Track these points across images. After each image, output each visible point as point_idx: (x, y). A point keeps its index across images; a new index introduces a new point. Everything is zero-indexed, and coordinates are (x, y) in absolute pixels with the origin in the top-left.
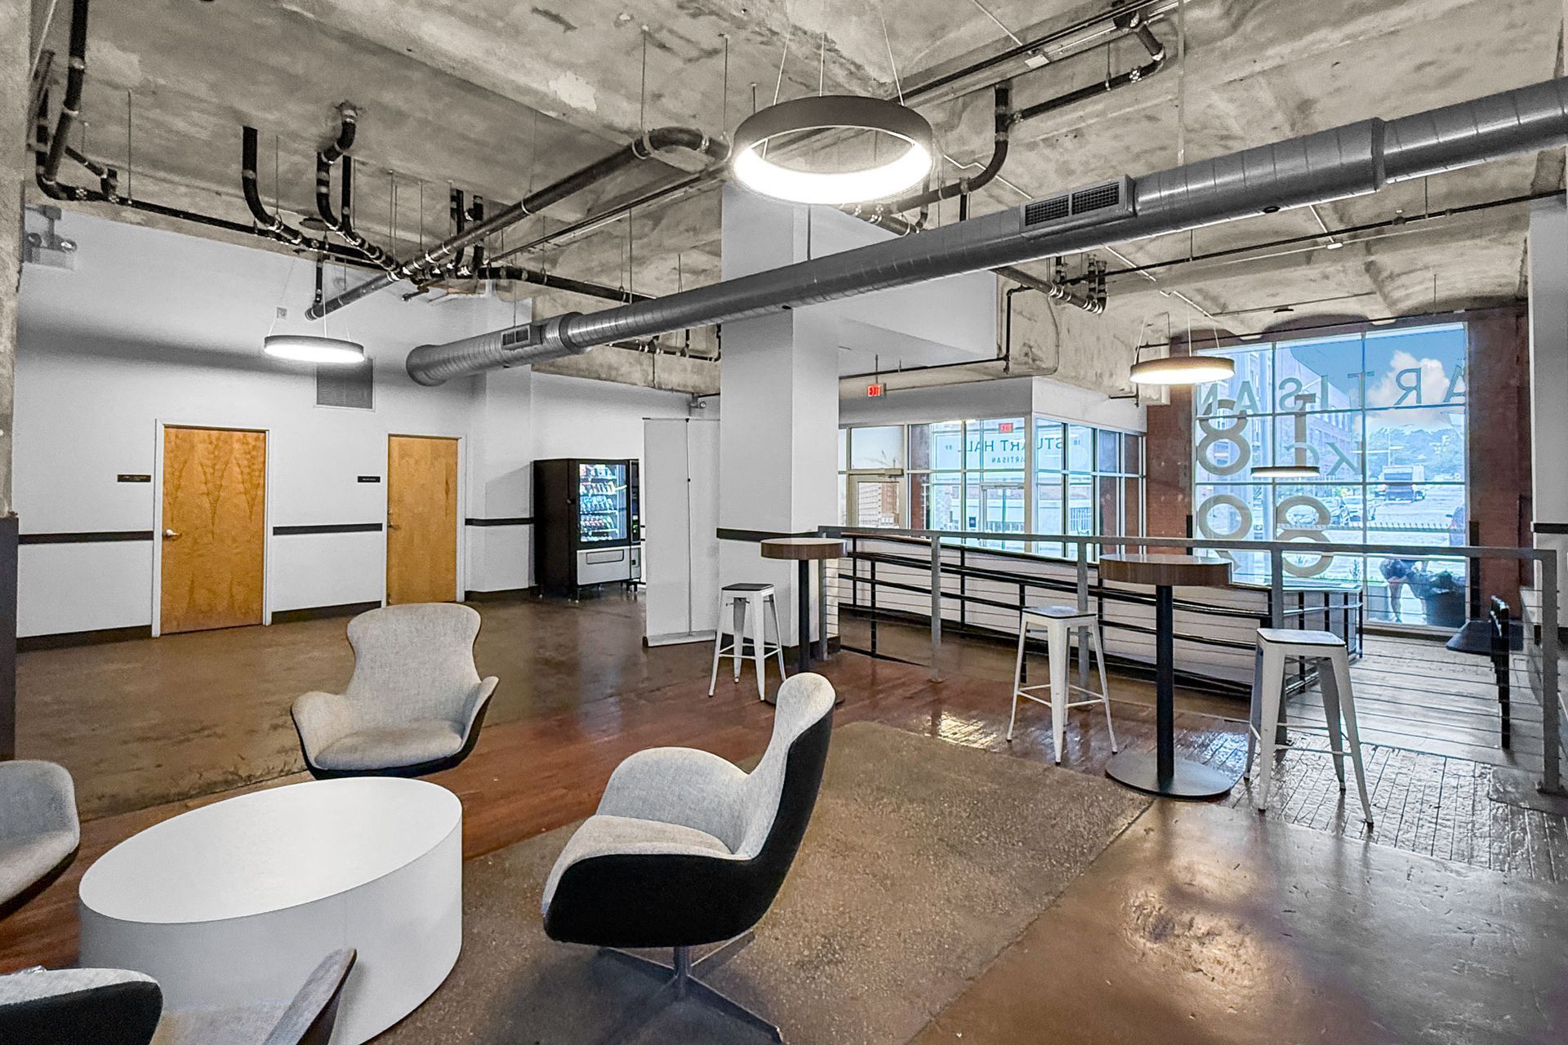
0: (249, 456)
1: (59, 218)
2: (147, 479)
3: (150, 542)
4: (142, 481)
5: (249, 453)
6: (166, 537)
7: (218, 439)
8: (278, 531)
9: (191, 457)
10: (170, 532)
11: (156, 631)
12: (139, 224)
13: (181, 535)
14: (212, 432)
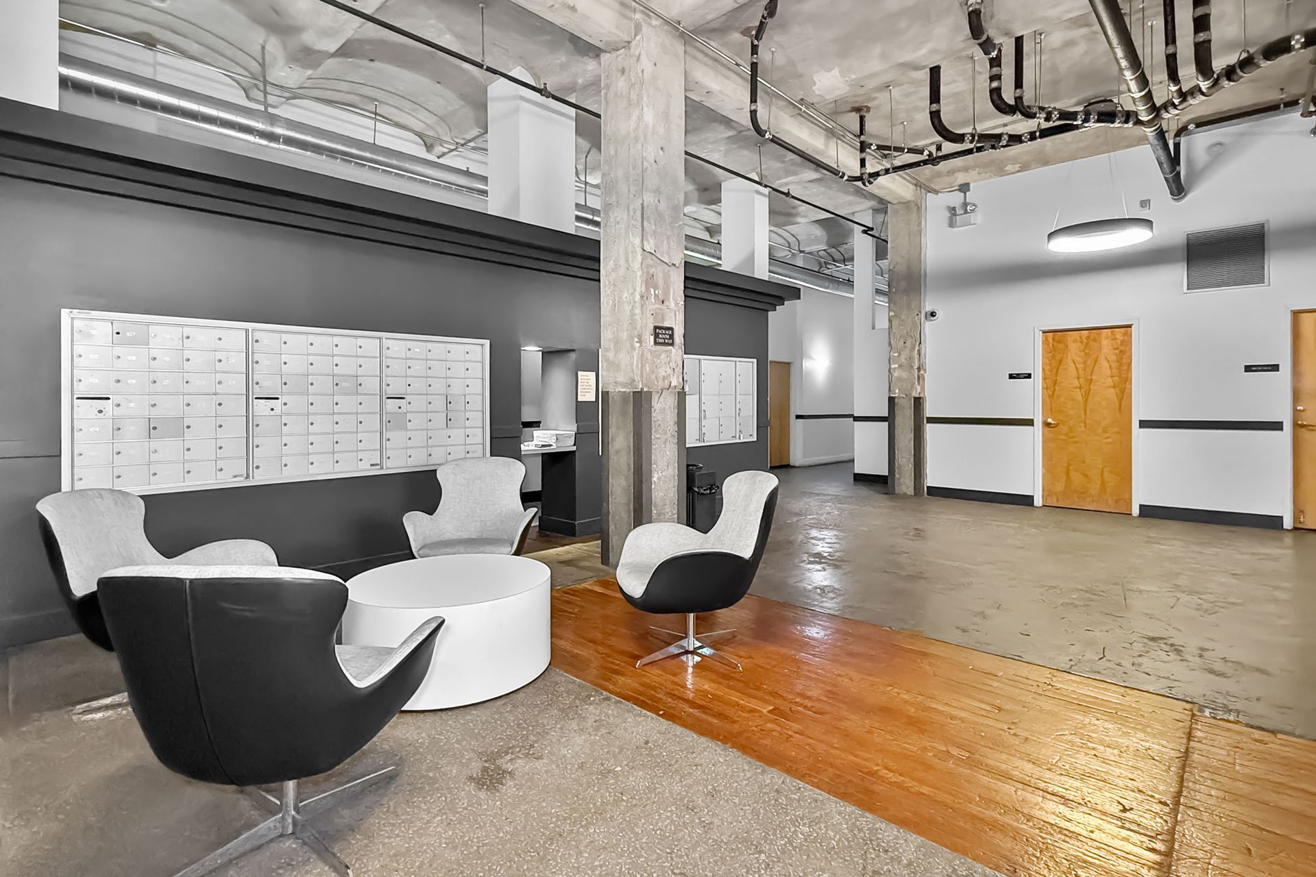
0: (1117, 351)
1: (969, 190)
2: (1029, 376)
3: (1032, 427)
4: (1025, 378)
5: (1117, 349)
6: (1047, 425)
7: (1088, 338)
8: (1144, 424)
9: (1065, 355)
10: (1050, 420)
11: (1038, 501)
12: (1019, 171)
13: (1058, 424)
14: (1083, 332)
